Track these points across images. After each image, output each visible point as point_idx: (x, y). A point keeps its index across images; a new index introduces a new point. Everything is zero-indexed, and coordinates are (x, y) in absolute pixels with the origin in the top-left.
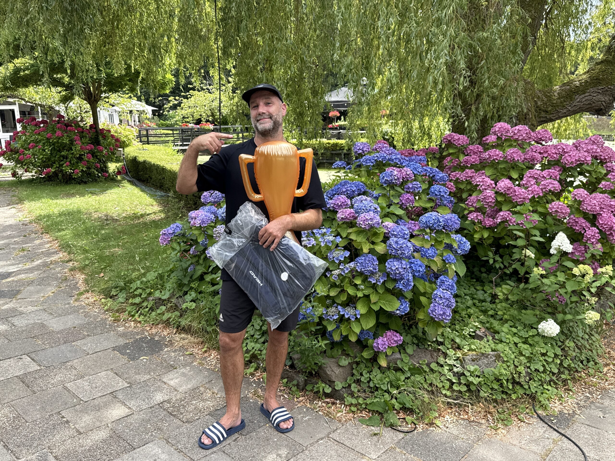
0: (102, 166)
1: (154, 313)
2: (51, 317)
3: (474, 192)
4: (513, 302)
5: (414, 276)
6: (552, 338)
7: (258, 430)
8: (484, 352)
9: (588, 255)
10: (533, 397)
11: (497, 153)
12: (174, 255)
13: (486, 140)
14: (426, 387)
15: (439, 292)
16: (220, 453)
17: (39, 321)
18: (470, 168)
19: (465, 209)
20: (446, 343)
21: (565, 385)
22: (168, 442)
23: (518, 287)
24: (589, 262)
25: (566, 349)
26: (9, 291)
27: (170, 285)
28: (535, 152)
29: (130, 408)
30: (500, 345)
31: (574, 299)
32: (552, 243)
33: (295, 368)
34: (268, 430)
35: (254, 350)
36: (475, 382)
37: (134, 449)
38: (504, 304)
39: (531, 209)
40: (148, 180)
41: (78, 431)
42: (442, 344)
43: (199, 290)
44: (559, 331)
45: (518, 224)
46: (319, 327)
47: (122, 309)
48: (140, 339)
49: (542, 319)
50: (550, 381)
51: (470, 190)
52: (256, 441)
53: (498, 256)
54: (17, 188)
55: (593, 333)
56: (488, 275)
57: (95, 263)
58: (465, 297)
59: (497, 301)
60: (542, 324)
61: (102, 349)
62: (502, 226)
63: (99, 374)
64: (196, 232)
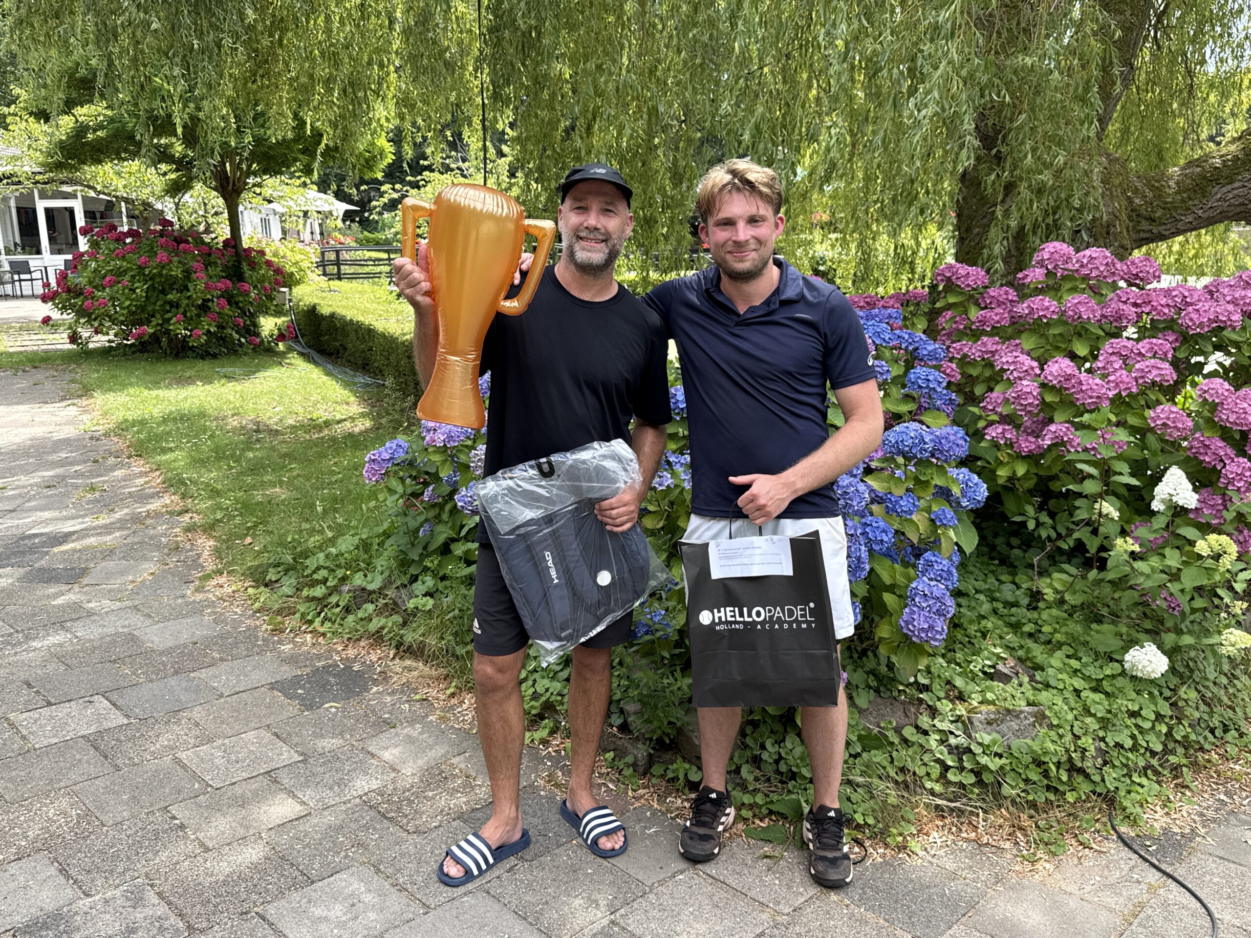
0: (248, 322)
1: (351, 618)
2: (148, 622)
3: (998, 382)
4: (1073, 607)
5: (871, 551)
6: (1152, 682)
7: (556, 851)
8: (1011, 707)
9: (1229, 515)
10: (1110, 800)
11: (1047, 304)
12: (393, 503)
13: (1023, 278)
14: (892, 774)
15: (921, 584)
16: (481, 895)
17: (125, 630)
18: (991, 335)
19: (980, 418)
20: (936, 686)
21: (1176, 777)
22: (378, 871)
23: (1084, 577)
24: (1230, 529)
25: (1180, 704)
26: (65, 569)
27: (384, 563)
28: (1125, 303)
29: (304, 803)
30: (1044, 693)
31: (1199, 603)
32: (1157, 489)
33: (630, 732)
34: (574, 852)
35: (548, 694)
36: (993, 767)
37: (313, 882)
38: (1055, 612)
39: (1114, 419)
40: (338, 353)
41: (202, 844)
42: (926, 688)
43: (441, 574)
44: (1167, 668)
45: (1086, 450)
46: (677, 651)
47: (289, 608)
48: (323, 668)
49: (1131, 643)
50: (1145, 769)
51: (990, 379)
52: (551, 872)
53: (1044, 513)
54: (79, 365)
55: (1238, 672)
56: (1025, 551)
57: (235, 517)
58: (977, 596)
59: (1041, 605)
60: (1131, 651)
61: (250, 687)
62: (1054, 453)
63: (243, 735)
64: (436, 458)
